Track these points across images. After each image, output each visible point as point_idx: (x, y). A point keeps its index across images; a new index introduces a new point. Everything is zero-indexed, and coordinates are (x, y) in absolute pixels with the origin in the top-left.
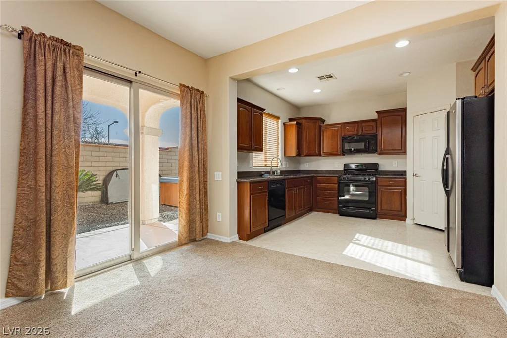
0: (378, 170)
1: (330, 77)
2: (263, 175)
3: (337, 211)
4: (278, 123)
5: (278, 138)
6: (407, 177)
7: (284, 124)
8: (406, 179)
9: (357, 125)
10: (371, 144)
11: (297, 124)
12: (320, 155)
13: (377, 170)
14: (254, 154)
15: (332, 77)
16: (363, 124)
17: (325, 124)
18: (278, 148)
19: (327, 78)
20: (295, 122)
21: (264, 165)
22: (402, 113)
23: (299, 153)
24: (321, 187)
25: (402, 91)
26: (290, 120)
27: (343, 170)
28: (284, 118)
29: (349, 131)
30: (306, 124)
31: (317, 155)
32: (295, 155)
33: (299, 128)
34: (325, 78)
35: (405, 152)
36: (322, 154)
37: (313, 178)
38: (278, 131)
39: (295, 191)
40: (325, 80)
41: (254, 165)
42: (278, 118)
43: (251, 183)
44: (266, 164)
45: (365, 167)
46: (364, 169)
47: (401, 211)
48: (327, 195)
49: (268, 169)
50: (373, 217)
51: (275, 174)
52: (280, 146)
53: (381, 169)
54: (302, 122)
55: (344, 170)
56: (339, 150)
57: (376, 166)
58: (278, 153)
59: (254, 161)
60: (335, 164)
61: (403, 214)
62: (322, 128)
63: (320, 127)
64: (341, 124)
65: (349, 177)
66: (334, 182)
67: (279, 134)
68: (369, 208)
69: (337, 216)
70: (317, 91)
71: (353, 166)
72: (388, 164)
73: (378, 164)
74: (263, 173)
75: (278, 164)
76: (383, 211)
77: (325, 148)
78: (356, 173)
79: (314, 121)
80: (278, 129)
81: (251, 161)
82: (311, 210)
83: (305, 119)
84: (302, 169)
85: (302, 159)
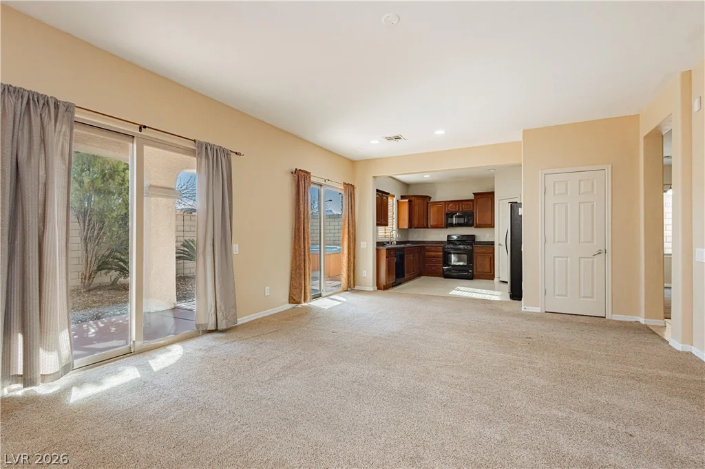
3: (443, 275)
4: (393, 200)
5: (393, 213)
6: (495, 246)
7: (398, 201)
8: (494, 248)
9: (457, 203)
10: (468, 219)
11: (410, 201)
12: (428, 228)
13: (474, 240)
14: (384, 227)
16: (463, 203)
17: (431, 201)
18: (393, 222)
20: (407, 200)
21: (384, 236)
22: (491, 196)
23: (410, 227)
24: (429, 255)
25: (491, 179)
26: (403, 197)
28: (397, 197)
29: (451, 208)
30: (416, 201)
31: (425, 228)
32: (407, 228)
33: (411, 205)
35: (494, 227)
36: (429, 226)
37: (422, 247)
38: (393, 207)
41: (379, 236)
42: (394, 196)
43: (387, 249)
44: (386, 236)
45: (465, 238)
46: (464, 240)
47: (490, 272)
48: (434, 262)
50: (471, 278)
51: (392, 244)
52: (394, 220)
53: (478, 240)
54: (413, 199)
55: (448, 240)
56: (444, 223)
57: (473, 237)
58: (393, 226)
60: (439, 235)
61: (492, 275)
62: (429, 205)
63: (428, 203)
64: (445, 202)
65: (451, 246)
66: (439, 251)
67: (394, 210)
68: (467, 271)
69: (443, 279)
71: (455, 237)
72: (482, 235)
73: (474, 236)
74: (385, 243)
75: (393, 235)
76: (478, 273)
77: (431, 222)
78: (457, 243)
79: (422, 198)
80: (393, 205)
82: (420, 275)
83: (415, 196)
84: (411, 239)
85: (411, 230)
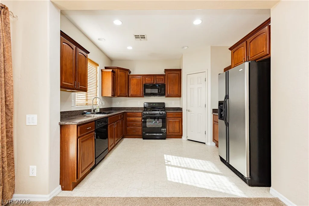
0: (165, 107)
1: (143, 37)
2: (85, 113)
3: (142, 136)
4: (97, 69)
5: (97, 81)
6: (183, 111)
7: (102, 70)
8: (182, 113)
9: (153, 77)
10: (162, 90)
11: (113, 71)
12: (129, 97)
14: (76, 93)
15: (145, 38)
16: (157, 77)
17: (131, 74)
18: (97, 89)
19: (141, 38)
20: (111, 70)
21: (85, 104)
22: (179, 72)
23: (114, 95)
24: (130, 119)
26: (106, 68)
27: (143, 107)
28: (102, 66)
29: (148, 81)
30: (118, 72)
31: (126, 96)
32: (111, 96)
33: (114, 75)
34: (139, 38)
35: (180, 96)
36: (130, 95)
37: (125, 113)
38: (97, 75)
39: (115, 125)
40: (139, 39)
41: (76, 104)
42: (98, 65)
43: (78, 125)
44: (87, 103)
47: (179, 133)
48: (135, 125)
49: (89, 108)
50: (164, 138)
51: (95, 111)
52: (98, 88)
54: (116, 70)
55: (145, 107)
56: (142, 93)
58: (97, 94)
59: (76, 100)
60: (139, 103)
61: (181, 134)
62: (130, 77)
63: (129, 76)
64: (143, 75)
66: (139, 116)
67: (98, 78)
68: (162, 133)
70: (130, 48)
72: (170, 103)
74: (85, 112)
75: (97, 103)
76: (170, 134)
77: (131, 92)
79: (124, 71)
80: (97, 74)
81: (73, 100)
83: (118, 68)
84: (114, 106)
85: (114, 98)
